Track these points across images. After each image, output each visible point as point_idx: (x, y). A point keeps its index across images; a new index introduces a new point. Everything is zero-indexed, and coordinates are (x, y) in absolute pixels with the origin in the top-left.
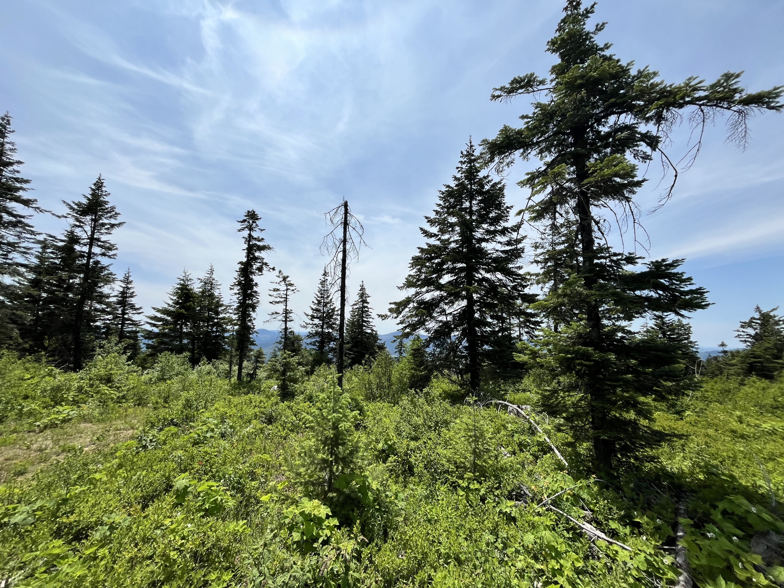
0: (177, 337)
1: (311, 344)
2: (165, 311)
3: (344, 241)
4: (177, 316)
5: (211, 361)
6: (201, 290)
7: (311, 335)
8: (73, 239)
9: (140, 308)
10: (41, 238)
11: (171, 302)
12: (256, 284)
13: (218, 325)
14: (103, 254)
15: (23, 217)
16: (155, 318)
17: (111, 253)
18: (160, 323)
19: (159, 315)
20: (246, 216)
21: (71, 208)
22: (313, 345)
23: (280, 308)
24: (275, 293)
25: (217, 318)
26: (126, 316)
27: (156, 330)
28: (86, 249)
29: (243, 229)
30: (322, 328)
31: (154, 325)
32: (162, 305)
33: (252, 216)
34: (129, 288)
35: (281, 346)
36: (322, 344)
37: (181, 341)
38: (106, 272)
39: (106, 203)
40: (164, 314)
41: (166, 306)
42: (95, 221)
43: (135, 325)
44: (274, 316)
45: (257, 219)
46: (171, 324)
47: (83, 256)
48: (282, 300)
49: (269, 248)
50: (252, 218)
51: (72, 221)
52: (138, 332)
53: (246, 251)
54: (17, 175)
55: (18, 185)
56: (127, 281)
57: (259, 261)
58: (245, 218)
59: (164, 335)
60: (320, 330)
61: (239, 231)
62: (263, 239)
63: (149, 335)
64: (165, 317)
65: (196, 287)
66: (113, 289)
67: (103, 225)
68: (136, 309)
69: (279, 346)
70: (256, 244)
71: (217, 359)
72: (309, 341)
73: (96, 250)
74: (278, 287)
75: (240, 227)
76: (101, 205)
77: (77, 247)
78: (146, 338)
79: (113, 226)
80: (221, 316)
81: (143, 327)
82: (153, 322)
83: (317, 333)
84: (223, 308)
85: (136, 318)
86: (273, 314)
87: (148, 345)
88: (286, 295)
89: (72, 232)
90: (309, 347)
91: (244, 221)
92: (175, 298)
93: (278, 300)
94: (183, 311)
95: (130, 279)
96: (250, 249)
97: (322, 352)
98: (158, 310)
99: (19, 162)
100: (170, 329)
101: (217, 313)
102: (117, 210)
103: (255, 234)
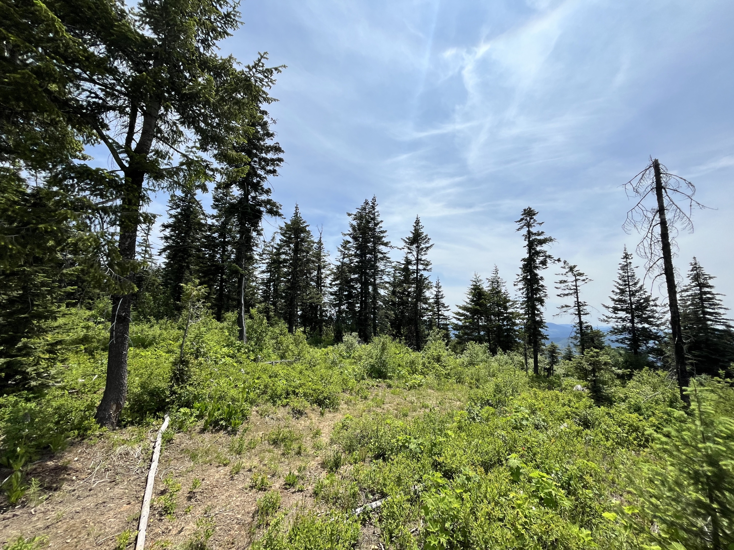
0: (476, 329)
1: (617, 341)
2: (465, 308)
3: (661, 210)
4: (474, 312)
5: (506, 352)
6: (489, 288)
7: (615, 331)
8: (408, 262)
9: (448, 307)
10: (393, 264)
11: (468, 301)
12: (542, 278)
13: (508, 319)
14: (424, 269)
15: (385, 253)
16: (458, 314)
17: (429, 268)
18: (463, 318)
19: (461, 311)
20: (523, 215)
21: (406, 242)
22: (621, 342)
23: (571, 300)
24: (562, 285)
25: (506, 313)
26: (440, 313)
27: (460, 323)
28: (415, 267)
29: (522, 228)
30: (632, 321)
31: (459, 319)
32: (462, 304)
33: (529, 213)
34: (440, 292)
35: (577, 342)
36: (635, 343)
37: (479, 333)
38: (427, 281)
39: (422, 233)
40: (465, 310)
41: (465, 304)
42: (418, 247)
43: (446, 319)
44: (565, 309)
45: (534, 214)
46: (470, 318)
47: (414, 273)
48: (571, 292)
49: (551, 240)
50: (529, 215)
51: (406, 250)
52: (449, 325)
53: (527, 247)
54: (381, 229)
55: (382, 235)
56: (438, 287)
57: (542, 254)
58: (522, 217)
59: (466, 327)
60: (629, 325)
61: (518, 230)
62: (542, 233)
63: (456, 327)
64: (465, 312)
65: (486, 287)
66: (432, 293)
67: (422, 249)
68: (445, 307)
69: (575, 342)
70: (535, 239)
71: (511, 350)
72: (614, 338)
73: (421, 267)
74: (564, 278)
75: (519, 227)
76: (420, 236)
77: (410, 267)
78: (454, 330)
79: (427, 248)
80: (509, 311)
81: (451, 321)
82: (458, 317)
83: (624, 329)
84: (510, 303)
85: (446, 314)
86: (563, 307)
87: (456, 335)
88: (576, 286)
89: (406, 258)
90: (614, 345)
91: (522, 219)
92: (470, 297)
93: (567, 292)
94: (478, 307)
95: (440, 285)
96: (531, 245)
97: (636, 353)
98: (460, 308)
99: (382, 221)
100: (470, 323)
101: (506, 308)
102: (428, 237)
103: (533, 230)
